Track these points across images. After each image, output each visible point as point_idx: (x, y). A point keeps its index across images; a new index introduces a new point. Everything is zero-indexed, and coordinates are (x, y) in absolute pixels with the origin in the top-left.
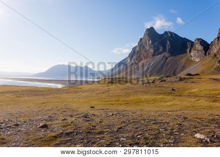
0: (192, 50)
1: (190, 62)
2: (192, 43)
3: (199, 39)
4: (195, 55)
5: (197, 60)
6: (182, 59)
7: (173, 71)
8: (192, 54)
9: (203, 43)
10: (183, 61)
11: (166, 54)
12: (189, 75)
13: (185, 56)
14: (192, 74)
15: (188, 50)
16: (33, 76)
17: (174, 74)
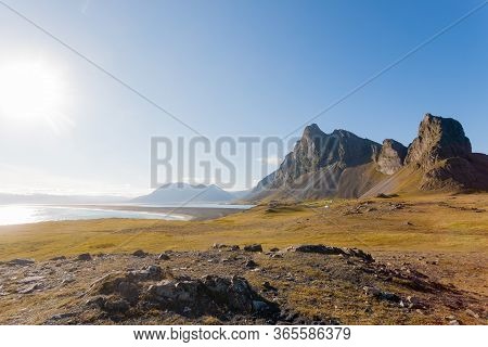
0: (381, 158)
1: (378, 176)
2: (379, 147)
3: (389, 141)
4: (385, 164)
5: (390, 172)
6: (366, 172)
7: (352, 191)
8: (380, 163)
9: (396, 145)
10: (368, 174)
11: (340, 164)
12: (382, 196)
13: (370, 167)
14: (386, 194)
15: (373, 157)
16: (131, 201)
17: (356, 196)
